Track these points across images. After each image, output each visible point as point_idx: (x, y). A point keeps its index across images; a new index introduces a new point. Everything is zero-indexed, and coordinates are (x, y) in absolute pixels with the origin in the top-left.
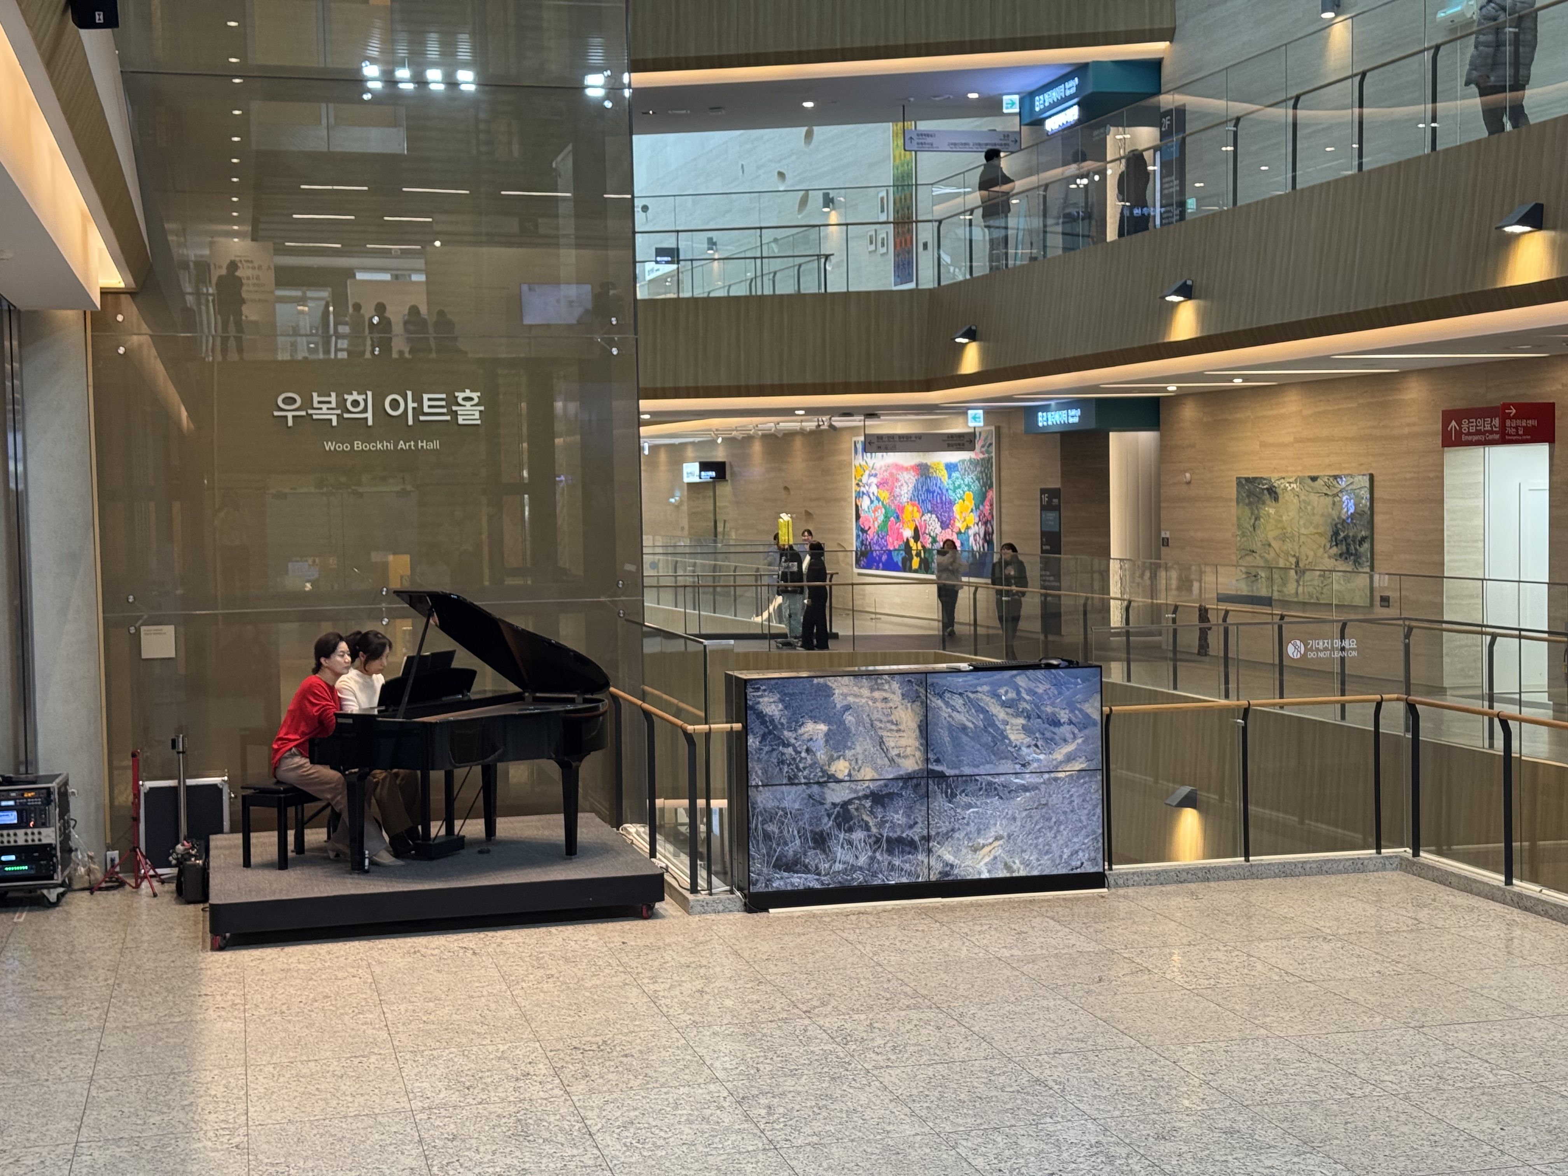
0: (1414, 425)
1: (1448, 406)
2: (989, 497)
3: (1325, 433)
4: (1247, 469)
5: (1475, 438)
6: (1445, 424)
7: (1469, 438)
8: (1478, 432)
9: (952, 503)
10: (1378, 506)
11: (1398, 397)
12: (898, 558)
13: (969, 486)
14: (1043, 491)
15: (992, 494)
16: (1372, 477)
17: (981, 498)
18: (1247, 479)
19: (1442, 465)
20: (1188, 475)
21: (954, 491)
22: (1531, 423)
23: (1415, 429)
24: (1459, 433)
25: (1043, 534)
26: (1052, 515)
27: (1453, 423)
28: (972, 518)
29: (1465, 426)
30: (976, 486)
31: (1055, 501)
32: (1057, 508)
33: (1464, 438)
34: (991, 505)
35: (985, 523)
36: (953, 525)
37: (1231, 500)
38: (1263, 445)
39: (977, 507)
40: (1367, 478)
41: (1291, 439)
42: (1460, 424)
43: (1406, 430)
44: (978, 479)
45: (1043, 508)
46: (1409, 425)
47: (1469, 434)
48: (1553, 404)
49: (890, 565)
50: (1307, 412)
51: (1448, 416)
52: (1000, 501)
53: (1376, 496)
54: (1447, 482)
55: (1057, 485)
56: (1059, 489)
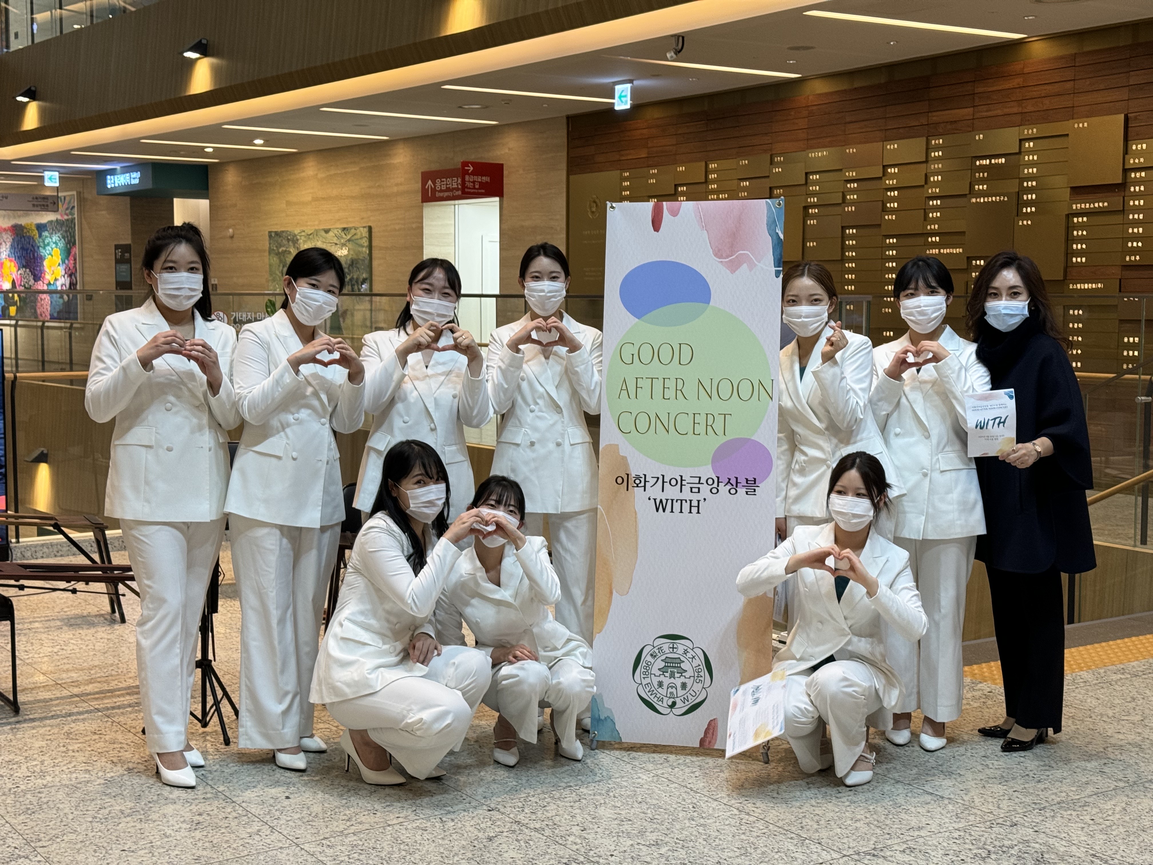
0: (401, 184)
1: (425, 169)
2: (73, 253)
3: (335, 192)
4: (276, 224)
5: (446, 194)
6: (424, 183)
7: (441, 194)
8: (448, 190)
9: (42, 259)
10: (376, 253)
11: (388, 162)
13: (56, 243)
14: (117, 247)
16: (370, 229)
17: (67, 253)
18: (276, 233)
19: (422, 217)
20: (231, 230)
21: (44, 248)
22: (486, 179)
23: (401, 188)
24: (434, 190)
25: (117, 283)
26: (124, 267)
27: (430, 182)
28: (60, 271)
29: (438, 184)
30: (61, 244)
31: (127, 255)
32: (129, 261)
33: (438, 194)
34: (75, 260)
35: (70, 276)
36: (44, 278)
37: (264, 251)
38: (288, 203)
39: (63, 262)
40: (366, 230)
41: (309, 198)
42: (434, 183)
43: (395, 189)
44: (64, 237)
45: (118, 261)
46: (397, 185)
47: (441, 191)
48: (502, 165)
50: (321, 175)
51: (426, 176)
52: (82, 256)
53: (374, 244)
54: (426, 231)
55: (128, 242)
56: (130, 245)
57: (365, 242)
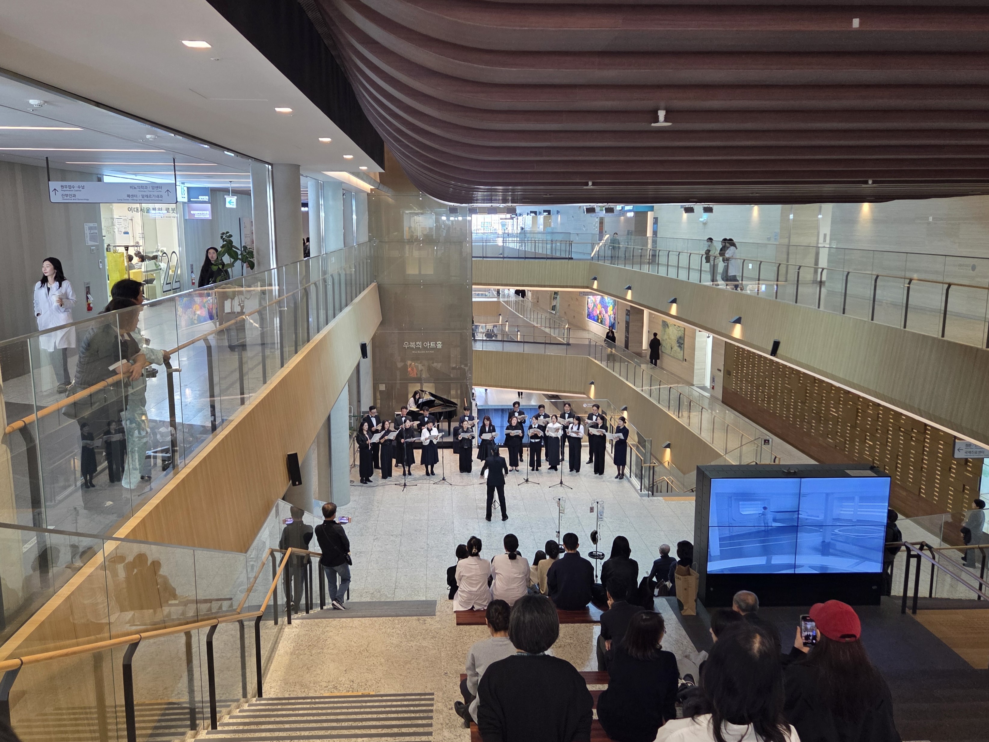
9: (608, 307)
10: (686, 336)
12: (596, 318)
14: (626, 310)
15: (616, 307)
17: (614, 308)
18: (663, 321)
19: (696, 331)
21: (608, 304)
25: (626, 321)
26: (628, 317)
28: (612, 312)
30: (613, 304)
32: (629, 315)
35: (614, 315)
36: (607, 314)
37: (661, 325)
45: (626, 314)
49: (594, 320)
52: (617, 312)
53: (685, 333)
54: (696, 335)
56: (630, 310)
57: (683, 332)
